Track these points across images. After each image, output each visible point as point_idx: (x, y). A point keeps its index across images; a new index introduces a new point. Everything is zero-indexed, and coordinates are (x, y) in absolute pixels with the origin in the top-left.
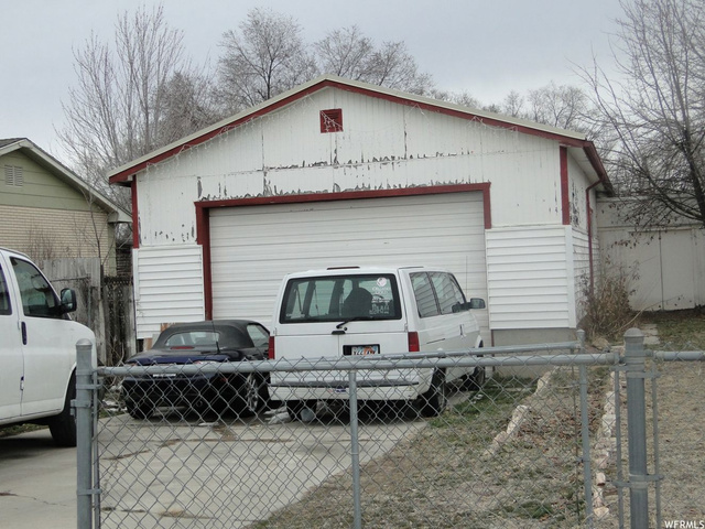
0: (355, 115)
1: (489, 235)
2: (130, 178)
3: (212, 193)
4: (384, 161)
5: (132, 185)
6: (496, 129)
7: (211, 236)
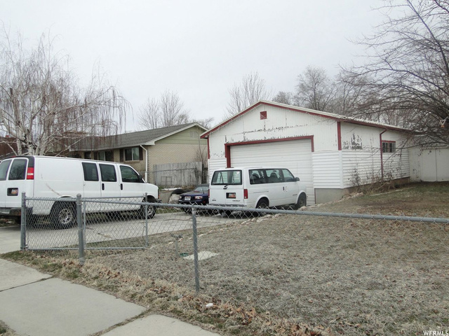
0: (271, 113)
1: (313, 154)
2: (206, 137)
3: (230, 141)
4: (279, 129)
5: (208, 138)
6: (314, 116)
7: (231, 155)
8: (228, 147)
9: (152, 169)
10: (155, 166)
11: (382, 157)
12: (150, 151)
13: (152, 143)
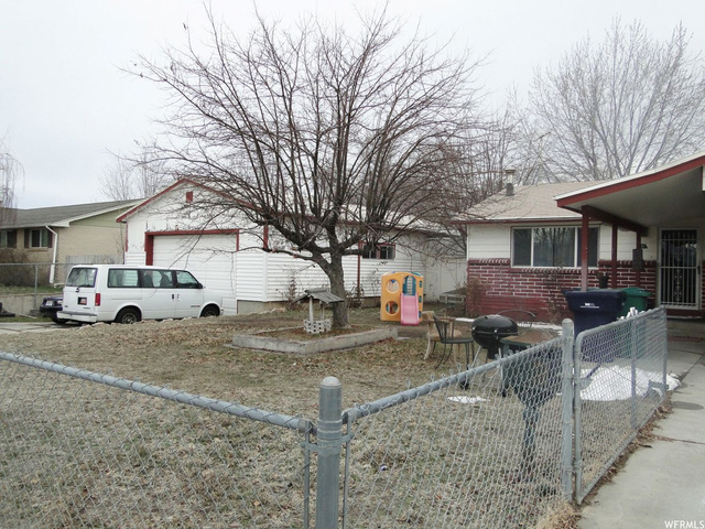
1: (237, 254)
2: (124, 220)
5: (126, 222)
7: (155, 248)
8: (150, 238)
9: (62, 260)
10: (68, 258)
11: (359, 264)
12: (62, 235)
13: (65, 223)
